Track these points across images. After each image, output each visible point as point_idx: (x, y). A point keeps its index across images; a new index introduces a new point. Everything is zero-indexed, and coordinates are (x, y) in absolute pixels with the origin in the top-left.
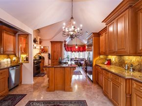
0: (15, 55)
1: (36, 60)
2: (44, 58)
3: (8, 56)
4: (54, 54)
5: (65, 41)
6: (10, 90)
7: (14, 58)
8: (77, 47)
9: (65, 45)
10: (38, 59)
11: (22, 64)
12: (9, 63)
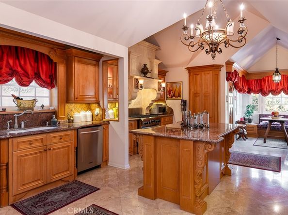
0: (98, 103)
1: (152, 115)
2: (172, 111)
3: (89, 106)
4: (194, 101)
5: (229, 64)
6: (79, 174)
7: (97, 111)
8: (277, 78)
9: (228, 73)
10: (156, 112)
11: (108, 123)
12: (90, 119)
